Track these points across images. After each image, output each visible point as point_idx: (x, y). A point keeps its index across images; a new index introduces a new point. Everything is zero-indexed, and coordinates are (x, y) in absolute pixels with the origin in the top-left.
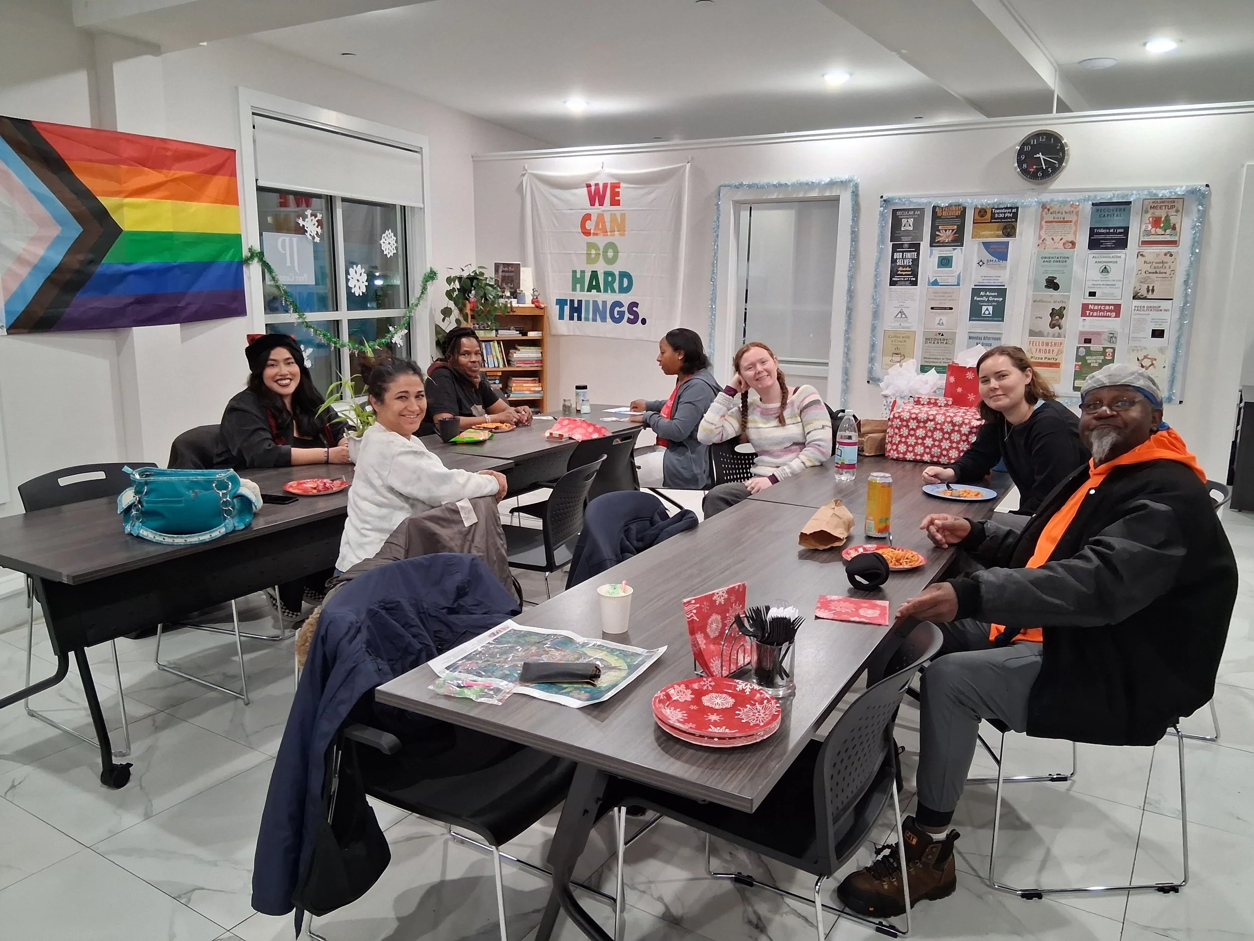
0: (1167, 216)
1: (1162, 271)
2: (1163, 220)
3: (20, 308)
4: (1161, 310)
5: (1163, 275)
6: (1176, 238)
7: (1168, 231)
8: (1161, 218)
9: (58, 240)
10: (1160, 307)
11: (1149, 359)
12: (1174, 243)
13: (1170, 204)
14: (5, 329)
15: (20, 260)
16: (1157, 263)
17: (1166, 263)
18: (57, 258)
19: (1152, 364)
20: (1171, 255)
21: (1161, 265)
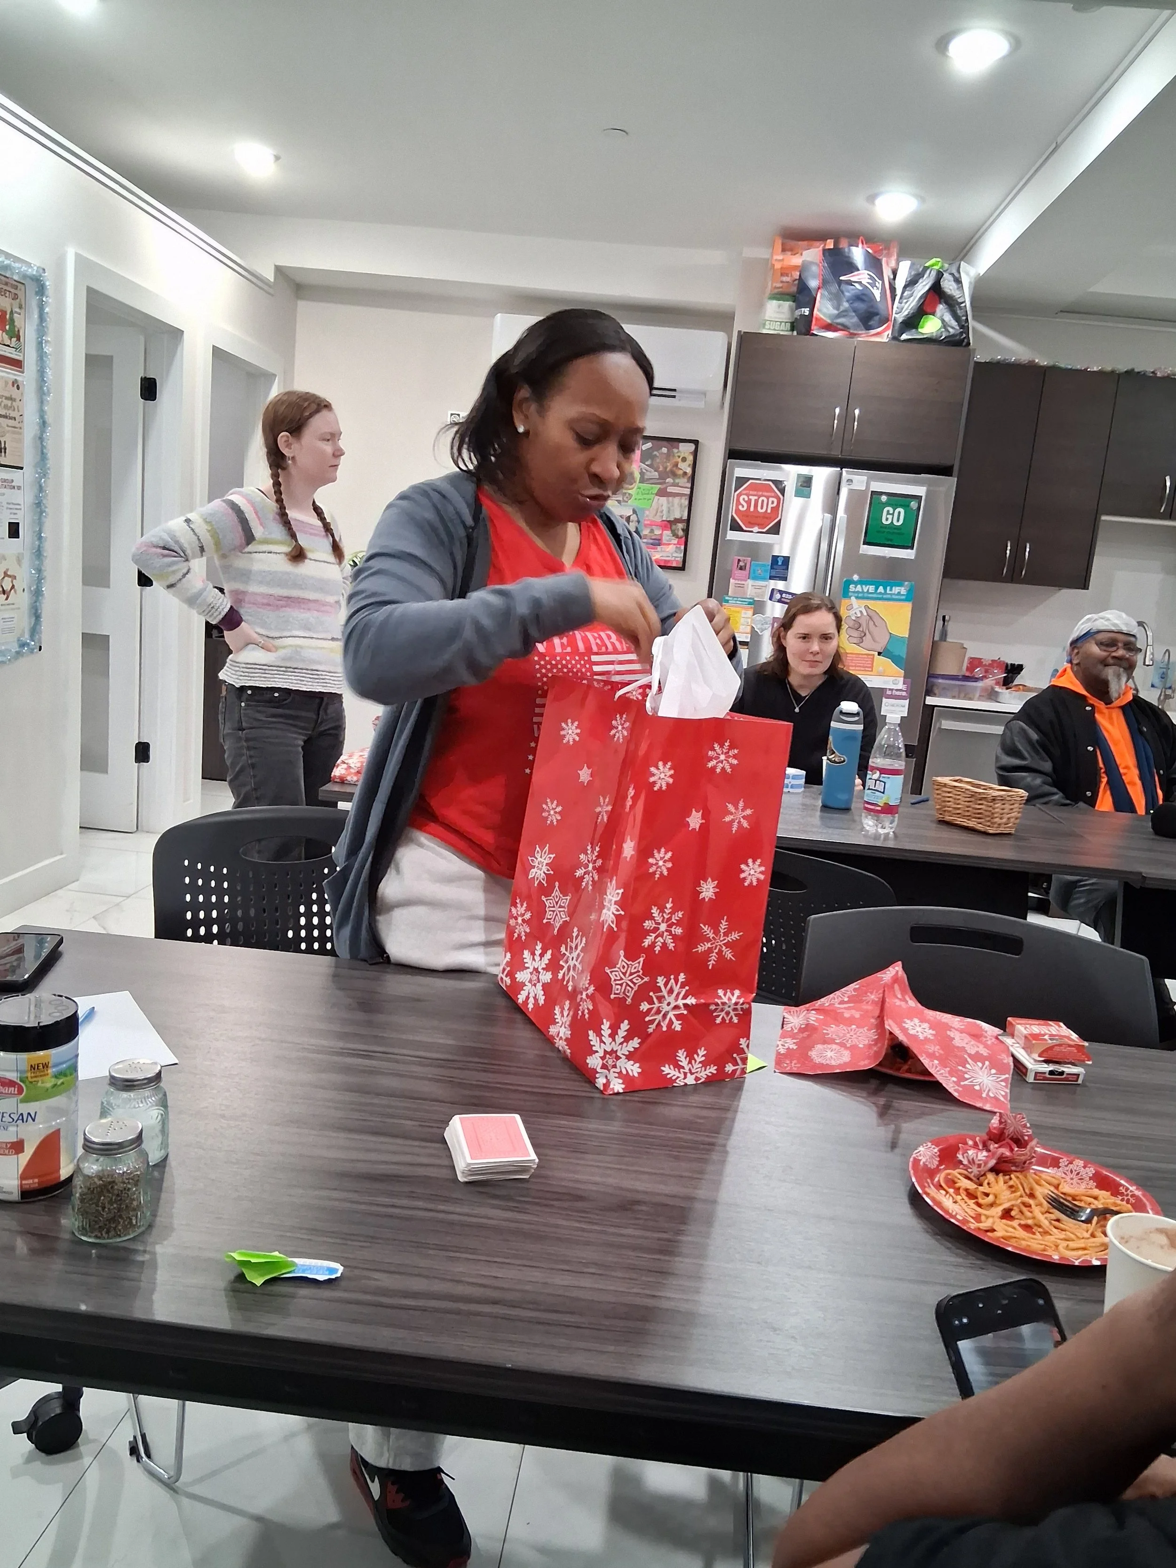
0: (12, 313)
1: (13, 414)
2: (8, 316)
4: (14, 487)
5: (11, 422)
6: (21, 358)
7: (14, 339)
8: (6, 312)
10: (12, 481)
11: (9, 576)
12: (17, 364)
13: (13, 290)
16: (7, 398)
17: (14, 400)
19: (13, 587)
20: (18, 388)
21: (9, 403)
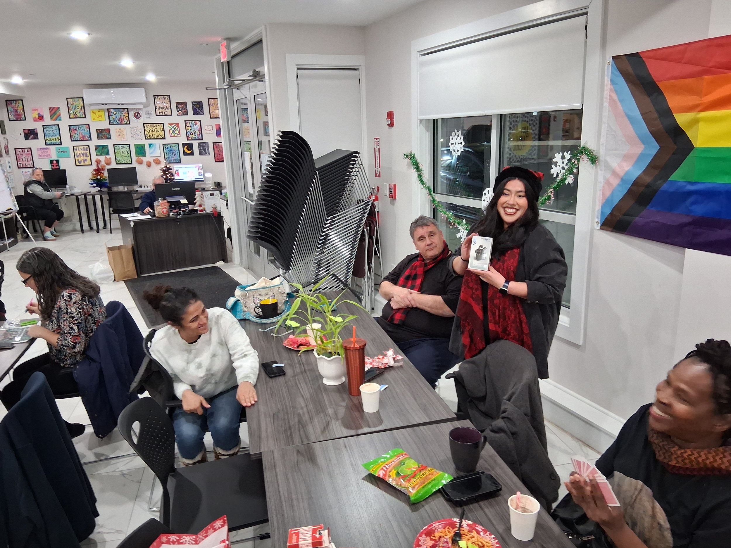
3: (608, 211)
9: (641, 157)
14: (600, 225)
15: (614, 173)
18: (638, 173)
